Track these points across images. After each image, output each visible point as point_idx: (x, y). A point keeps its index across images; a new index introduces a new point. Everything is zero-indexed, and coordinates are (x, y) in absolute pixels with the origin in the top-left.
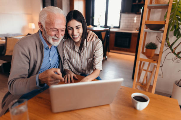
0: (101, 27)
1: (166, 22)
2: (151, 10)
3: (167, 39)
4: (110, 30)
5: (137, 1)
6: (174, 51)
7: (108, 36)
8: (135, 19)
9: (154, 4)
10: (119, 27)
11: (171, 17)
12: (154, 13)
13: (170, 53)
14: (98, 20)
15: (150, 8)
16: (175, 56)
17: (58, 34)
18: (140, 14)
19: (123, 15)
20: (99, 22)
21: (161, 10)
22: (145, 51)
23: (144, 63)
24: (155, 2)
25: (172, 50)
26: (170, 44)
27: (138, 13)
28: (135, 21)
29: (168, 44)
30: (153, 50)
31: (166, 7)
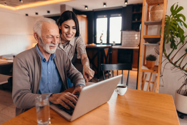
0: (103, 44)
1: (161, 36)
2: (149, 26)
3: (164, 50)
4: (112, 47)
5: (136, 20)
6: (171, 61)
7: (111, 52)
8: (136, 35)
9: (150, 21)
10: (120, 44)
11: (165, 32)
12: (151, 29)
13: (168, 63)
14: (100, 38)
15: (147, 25)
16: (172, 65)
17: (55, 41)
18: (139, 31)
19: (124, 32)
20: (101, 40)
21: (157, 26)
22: (146, 63)
23: (146, 75)
24: (151, 20)
25: (170, 61)
26: (168, 55)
27: (137, 30)
28: (136, 38)
29: (166, 55)
30: (153, 62)
31: (160, 23)
